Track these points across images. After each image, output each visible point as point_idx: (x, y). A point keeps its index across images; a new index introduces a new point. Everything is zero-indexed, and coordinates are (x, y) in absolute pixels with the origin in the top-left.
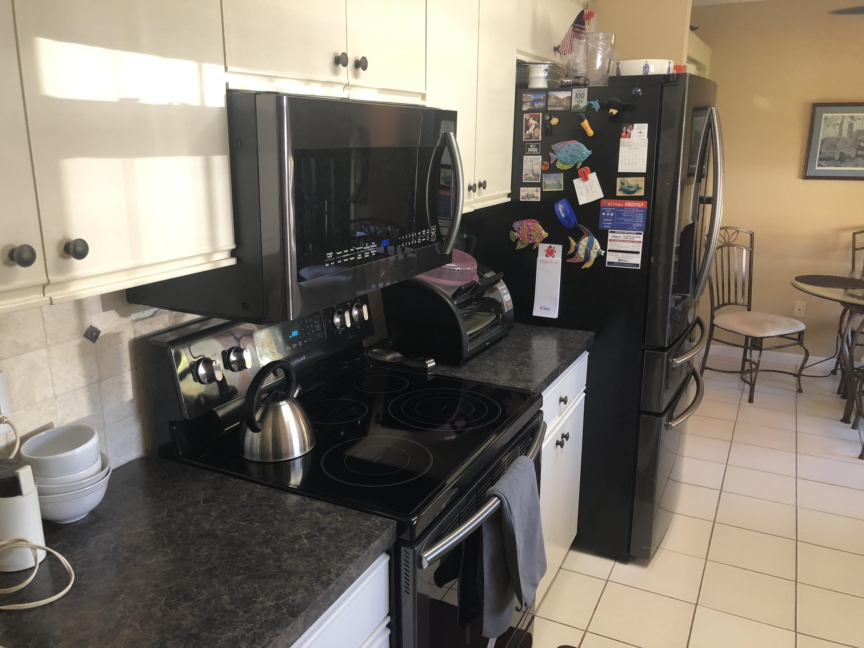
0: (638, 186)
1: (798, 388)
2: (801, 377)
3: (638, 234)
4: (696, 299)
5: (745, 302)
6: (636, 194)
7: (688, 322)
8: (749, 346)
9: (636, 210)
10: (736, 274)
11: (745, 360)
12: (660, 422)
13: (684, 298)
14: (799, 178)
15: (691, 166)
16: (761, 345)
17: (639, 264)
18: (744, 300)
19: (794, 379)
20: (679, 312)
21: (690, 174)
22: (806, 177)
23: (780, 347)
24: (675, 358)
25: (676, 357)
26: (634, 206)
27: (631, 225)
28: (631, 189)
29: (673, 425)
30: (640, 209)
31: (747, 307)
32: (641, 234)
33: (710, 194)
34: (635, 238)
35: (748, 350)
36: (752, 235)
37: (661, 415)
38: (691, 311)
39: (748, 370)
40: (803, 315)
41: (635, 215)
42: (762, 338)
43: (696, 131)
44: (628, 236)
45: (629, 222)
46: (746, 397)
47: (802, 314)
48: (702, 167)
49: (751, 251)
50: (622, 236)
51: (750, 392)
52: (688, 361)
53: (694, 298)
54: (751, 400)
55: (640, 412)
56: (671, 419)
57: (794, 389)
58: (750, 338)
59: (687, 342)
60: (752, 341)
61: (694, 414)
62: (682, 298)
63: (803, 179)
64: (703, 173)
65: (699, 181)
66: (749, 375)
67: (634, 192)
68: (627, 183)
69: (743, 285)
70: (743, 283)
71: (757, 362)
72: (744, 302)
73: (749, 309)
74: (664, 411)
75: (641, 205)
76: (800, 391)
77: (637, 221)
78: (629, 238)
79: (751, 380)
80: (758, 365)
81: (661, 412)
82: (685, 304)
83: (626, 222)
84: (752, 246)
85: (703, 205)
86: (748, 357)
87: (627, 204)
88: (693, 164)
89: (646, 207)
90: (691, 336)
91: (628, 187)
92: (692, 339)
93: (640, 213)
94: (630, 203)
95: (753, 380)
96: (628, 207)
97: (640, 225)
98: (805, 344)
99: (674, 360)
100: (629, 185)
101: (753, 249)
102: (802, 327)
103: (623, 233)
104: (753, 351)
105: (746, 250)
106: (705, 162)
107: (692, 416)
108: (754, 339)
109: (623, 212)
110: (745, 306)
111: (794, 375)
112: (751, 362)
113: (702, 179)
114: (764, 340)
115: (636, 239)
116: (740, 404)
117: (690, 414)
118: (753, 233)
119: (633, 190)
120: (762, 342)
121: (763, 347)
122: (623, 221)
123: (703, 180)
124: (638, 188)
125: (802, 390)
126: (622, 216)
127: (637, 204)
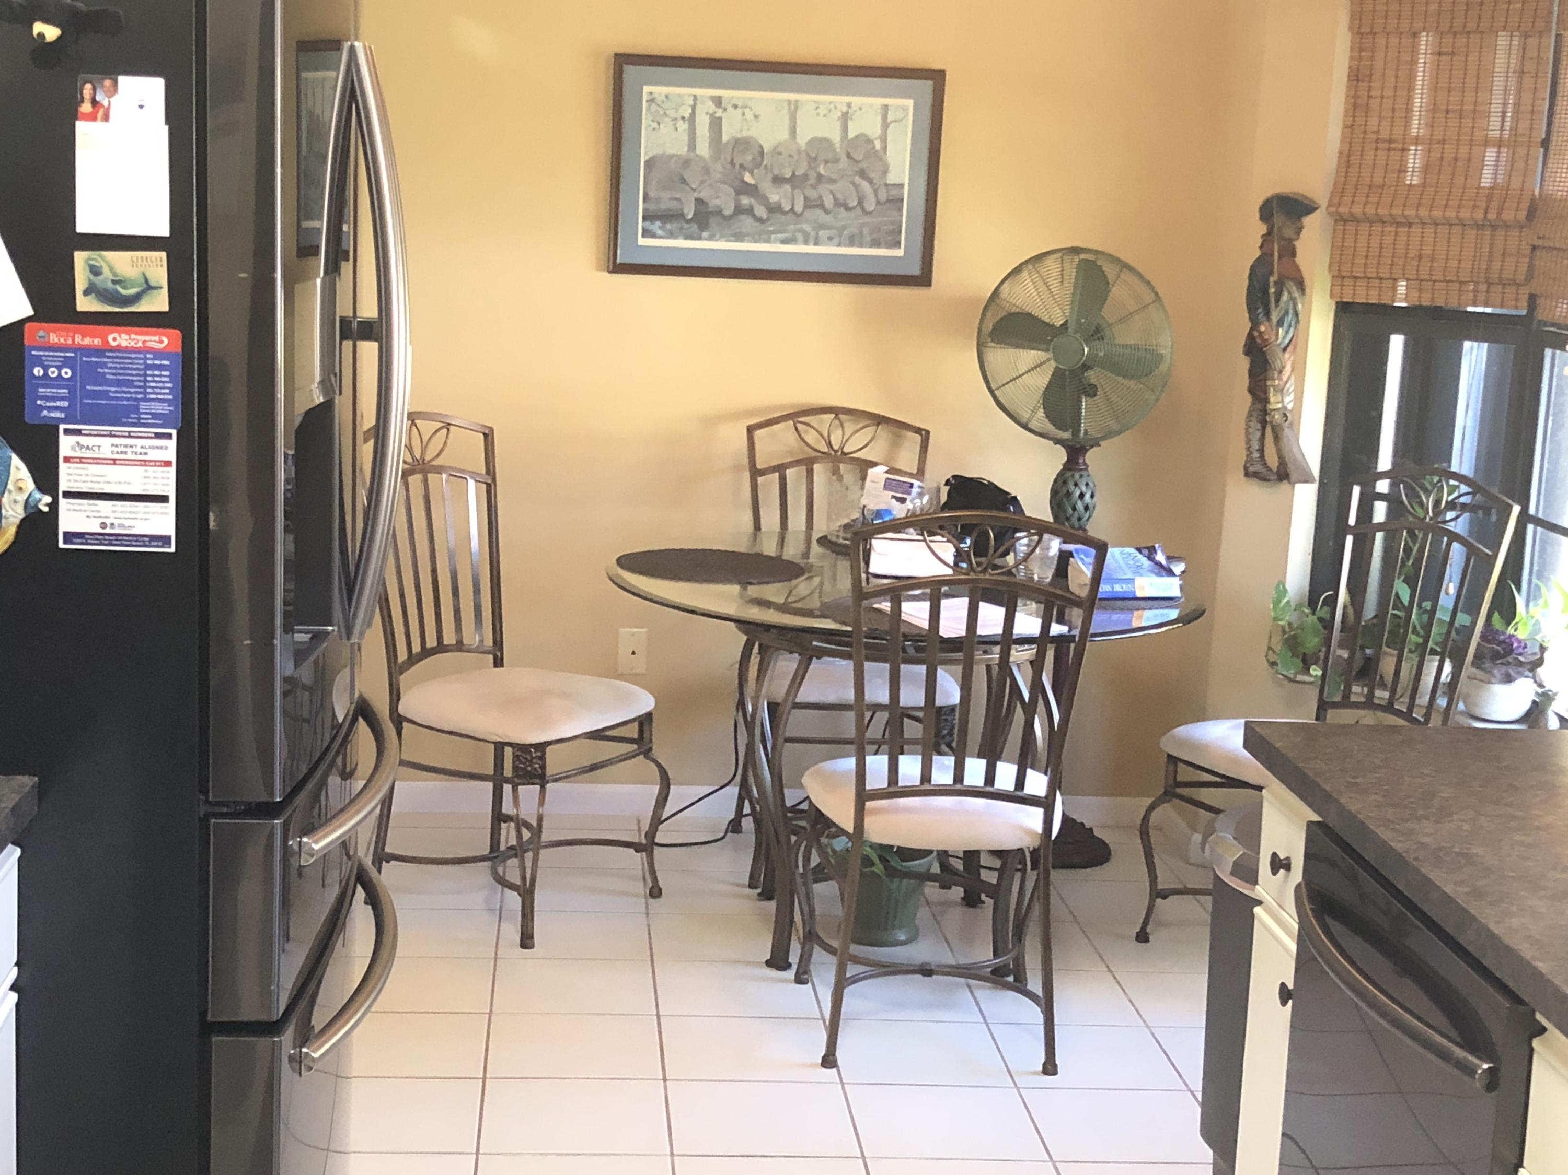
0: (147, 281)
1: (650, 883)
2: (657, 850)
3: (158, 436)
4: (354, 640)
5: (486, 643)
6: (143, 307)
7: (334, 716)
8: (508, 772)
9: (146, 358)
10: (452, 556)
11: (498, 818)
12: (274, 1053)
13: (318, 637)
14: (599, 268)
15: (307, 224)
16: (543, 767)
17: (169, 538)
18: (481, 635)
19: (636, 860)
20: (305, 688)
21: (306, 250)
22: (618, 268)
23: (594, 768)
24: (306, 833)
25: (309, 829)
26: (140, 344)
27: (136, 409)
28: (125, 288)
29: (316, 1055)
30: (158, 354)
31: (491, 657)
32: (169, 436)
33: (368, 310)
34: (149, 451)
35: (507, 788)
36: (488, 436)
37: (273, 1028)
38: (341, 682)
39: (511, 848)
40: (642, 669)
41: (146, 375)
42: (541, 747)
43: (311, 114)
44: (126, 446)
45: (128, 399)
46: (512, 932)
47: (640, 665)
48: (340, 229)
49: (488, 485)
50: (105, 446)
51: (524, 915)
52: (344, 843)
53: (349, 638)
54: (527, 941)
55: (209, 1029)
56: (306, 1036)
57: (641, 889)
58: (508, 751)
59: (334, 780)
60: (516, 758)
61: (373, 1009)
62: (311, 638)
63: (609, 272)
64: (344, 246)
65: (333, 269)
66: (513, 862)
67: (136, 298)
68: (111, 269)
69: (477, 591)
70: (474, 585)
71: (535, 824)
72: (482, 641)
73: (498, 662)
74: (283, 1015)
75: (161, 342)
76: (655, 892)
77: (152, 396)
78: (129, 450)
79: (524, 878)
80: (537, 831)
81: (275, 1019)
82: (321, 661)
83: (117, 398)
84: (490, 469)
85: (351, 343)
86: (507, 808)
87: (114, 339)
88: (312, 219)
89: (180, 350)
90: (344, 759)
91: (114, 282)
92: (348, 770)
93: (161, 367)
94: (123, 336)
95: (528, 876)
96: (119, 349)
97: (164, 409)
98: (656, 752)
99: (305, 840)
100: (115, 274)
101: (494, 480)
102: (645, 703)
103: (111, 436)
104: (520, 787)
105: (476, 481)
106: (346, 211)
107: (369, 1015)
108: (522, 749)
109: (104, 365)
110: (488, 652)
111: (638, 847)
112: (521, 824)
113: (343, 264)
114: (549, 749)
115: (153, 455)
116: (496, 959)
117: (363, 1010)
118: (491, 429)
119: (132, 291)
120: (542, 758)
121: (550, 771)
122: (105, 395)
123: (346, 268)
124: (149, 288)
125: (660, 890)
126: (100, 379)
127: (147, 338)
